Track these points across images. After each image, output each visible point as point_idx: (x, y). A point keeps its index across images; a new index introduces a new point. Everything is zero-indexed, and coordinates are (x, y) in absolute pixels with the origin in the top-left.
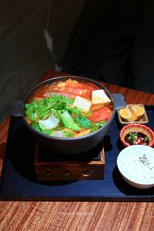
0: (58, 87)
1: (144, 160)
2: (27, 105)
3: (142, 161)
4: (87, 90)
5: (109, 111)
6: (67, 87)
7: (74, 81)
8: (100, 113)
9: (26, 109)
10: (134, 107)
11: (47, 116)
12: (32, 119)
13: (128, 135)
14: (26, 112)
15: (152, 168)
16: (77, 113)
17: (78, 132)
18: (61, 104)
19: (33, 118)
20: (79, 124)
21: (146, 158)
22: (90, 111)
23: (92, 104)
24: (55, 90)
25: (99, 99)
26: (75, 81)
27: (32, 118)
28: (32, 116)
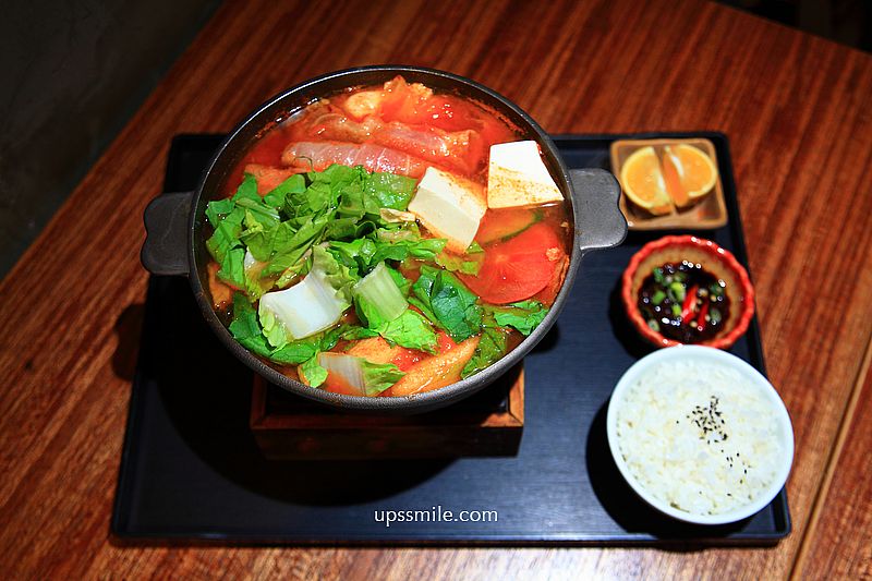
0: (350, 116)
1: (709, 419)
2: (214, 208)
3: (701, 423)
4: (468, 132)
5: (553, 253)
6: (387, 114)
7: (415, 85)
8: (515, 259)
9: (207, 229)
10: (674, 153)
11: (297, 268)
12: (236, 280)
13: (650, 284)
14: (210, 244)
15: (735, 457)
16: (422, 256)
17: (423, 354)
18: (357, 224)
19: (238, 279)
20: (429, 314)
21: (718, 414)
22: (477, 248)
23: (489, 209)
24: (334, 131)
25: (517, 184)
26: (419, 87)
27: (232, 278)
28: (236, 266)
